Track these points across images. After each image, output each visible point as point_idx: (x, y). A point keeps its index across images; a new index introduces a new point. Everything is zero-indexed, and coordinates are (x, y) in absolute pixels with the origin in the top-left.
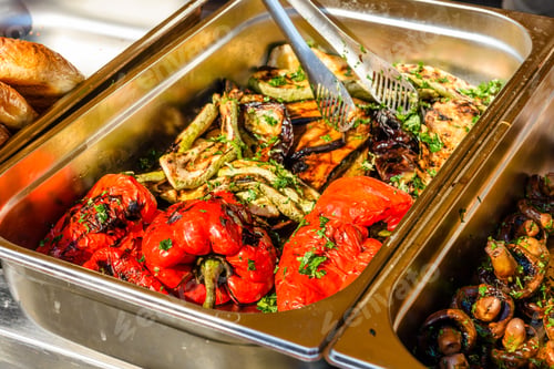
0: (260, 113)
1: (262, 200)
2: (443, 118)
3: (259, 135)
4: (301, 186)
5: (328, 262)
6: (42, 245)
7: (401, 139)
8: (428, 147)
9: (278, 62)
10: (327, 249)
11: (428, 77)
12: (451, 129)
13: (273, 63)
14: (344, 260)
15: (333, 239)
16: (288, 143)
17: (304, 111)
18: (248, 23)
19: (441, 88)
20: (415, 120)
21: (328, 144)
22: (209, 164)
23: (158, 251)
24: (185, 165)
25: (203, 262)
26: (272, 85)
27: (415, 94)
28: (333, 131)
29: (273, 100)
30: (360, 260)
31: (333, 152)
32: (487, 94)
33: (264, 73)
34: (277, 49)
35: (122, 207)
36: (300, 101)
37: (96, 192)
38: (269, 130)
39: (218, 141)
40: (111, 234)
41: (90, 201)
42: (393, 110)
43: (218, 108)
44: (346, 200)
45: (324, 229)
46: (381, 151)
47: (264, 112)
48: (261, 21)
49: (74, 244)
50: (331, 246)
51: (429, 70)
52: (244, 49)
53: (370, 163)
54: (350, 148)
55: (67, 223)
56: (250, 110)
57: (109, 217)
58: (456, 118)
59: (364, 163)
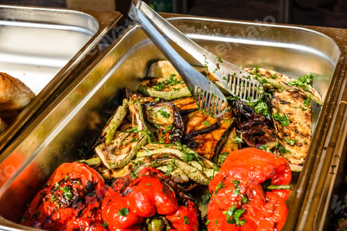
0: (156, 109)
1: (177, 171)
2: (284, 103)
3: (158, 125)
4: (200, 159)
5: (246, 213)
6: (23, 221)
7: (257, 119)
8: (280, 123)
9: (155, 74)
10: (243, 203)
11: (264, 76)
12: (291, 109)
13: (152, 74)
14: (256, 210)
15: (246, 196)
16: (181, 129)
17: (182, 105)
18: (135, 48)
19: (275, 82)
20: (262, 106)
21: (208, 127)
22: (130, 149)
23: (118, 217)
24: (113, 151)
25: (150, 222)
26: (156, 89)
27: (262, 88)
28: (210, 118)
29: (162, 100)
30: (267, 209)
31: (213, 132)
32: (305, 84)
33: (148, 82)
34: (154, 64)
35: (81, 187)
36: (177, 99)
37: (57, 177)
38: (165, 121)
39: (131, 132)
40: (76, 208)
41: (57, 185)
42: (244, 100)
43: (127, 109)
44: (244, 166)
45: (238, 189)
46: (245, 128)
47: (159, 108)
48: (142, 46)
49: (49, 217)
50: (245, 201)
51: (263, 71)
52: (133, 66)
53: (239, 137)
54: (224, 128)
55: (41, 202)
56: (149, 108)
57: (73, 195)
58: (292, 102)
59: (235, 138)
